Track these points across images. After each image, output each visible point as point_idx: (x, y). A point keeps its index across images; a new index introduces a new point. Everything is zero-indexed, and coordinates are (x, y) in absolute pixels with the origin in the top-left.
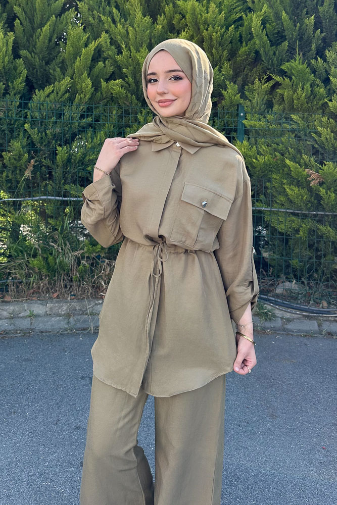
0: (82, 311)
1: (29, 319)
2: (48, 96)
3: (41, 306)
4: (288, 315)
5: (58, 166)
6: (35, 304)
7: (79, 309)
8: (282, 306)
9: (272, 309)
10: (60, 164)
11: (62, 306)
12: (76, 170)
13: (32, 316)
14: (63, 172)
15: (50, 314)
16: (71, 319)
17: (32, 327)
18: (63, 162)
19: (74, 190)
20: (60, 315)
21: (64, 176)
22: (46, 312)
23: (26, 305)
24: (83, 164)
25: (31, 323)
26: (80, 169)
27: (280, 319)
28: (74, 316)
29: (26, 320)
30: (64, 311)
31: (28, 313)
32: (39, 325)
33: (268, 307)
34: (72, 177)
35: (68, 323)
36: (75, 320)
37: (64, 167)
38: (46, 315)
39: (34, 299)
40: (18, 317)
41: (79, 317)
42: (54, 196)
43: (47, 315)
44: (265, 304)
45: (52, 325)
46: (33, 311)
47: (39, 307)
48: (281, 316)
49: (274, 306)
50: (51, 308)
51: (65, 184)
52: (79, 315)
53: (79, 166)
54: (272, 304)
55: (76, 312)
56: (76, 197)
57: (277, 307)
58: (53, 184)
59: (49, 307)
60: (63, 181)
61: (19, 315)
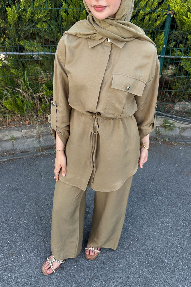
0: (48, 132)
1: (11, 142)
4: (183, 126)
5: (10, 25)
6: (13, 131)
7: (45, 132)
8: (181, 121)
9: (173, 122)
10: (12, 23)
11: (33, 131)
12: (27, 28)
13: (13, 139)
14: (16, 30)
15: (26, 136)
16: (41, 139)
17: (15, 148)
18: (14, 21)
19: (28, 45)
20: (33, 137)
21: (17, 34)
22: (23, 135)
23: (7, 132)
24: (32, 21)
25: (13, 144)
26: (31, 27)
27: (178, 129)
28: (43, 137)
29: (9, 142)
30: (35, 134)
31: (9, 137)
32: (19, 146)
33: (171, 121)
34: (24, 34)
35: (40, 142)
36: (44, 140)
37: (16, 25)
38: (23, 137)
39: (12, 126)
40: (3, 141)
41: (46, 137)
42: (12, 52)
44: (169, 119)
45: (28, 145)
46: (13, 135)
47: (17, 133)
48: (178, 126)
49: (175, 121)
50: (25, 133)
51: (19, 40)
52: (46, 135)
53: (29, 25)
54: (174, 120)
55: (43, 134)
56: (30, 51)
57: (177, 121)
58: (10, 41)
59: (24, 132)
60: (17, 38)
61: (3, 139)
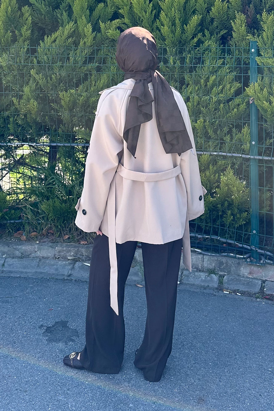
2: (55, 41)
3: (51, 249)
6: (45, 246)
15: (59, 258)
22: (55, 255)
31: (38, 254)
43: (56, 258)
47: (48, 249)
59: (58, 251)
61: (30, 256)
